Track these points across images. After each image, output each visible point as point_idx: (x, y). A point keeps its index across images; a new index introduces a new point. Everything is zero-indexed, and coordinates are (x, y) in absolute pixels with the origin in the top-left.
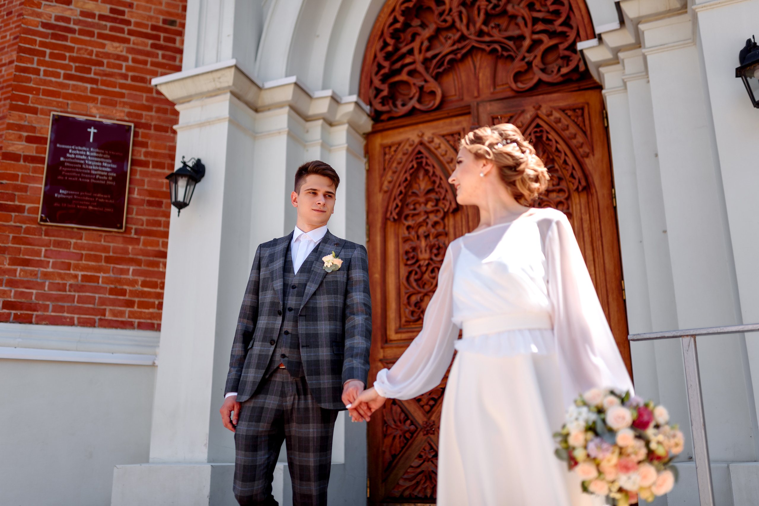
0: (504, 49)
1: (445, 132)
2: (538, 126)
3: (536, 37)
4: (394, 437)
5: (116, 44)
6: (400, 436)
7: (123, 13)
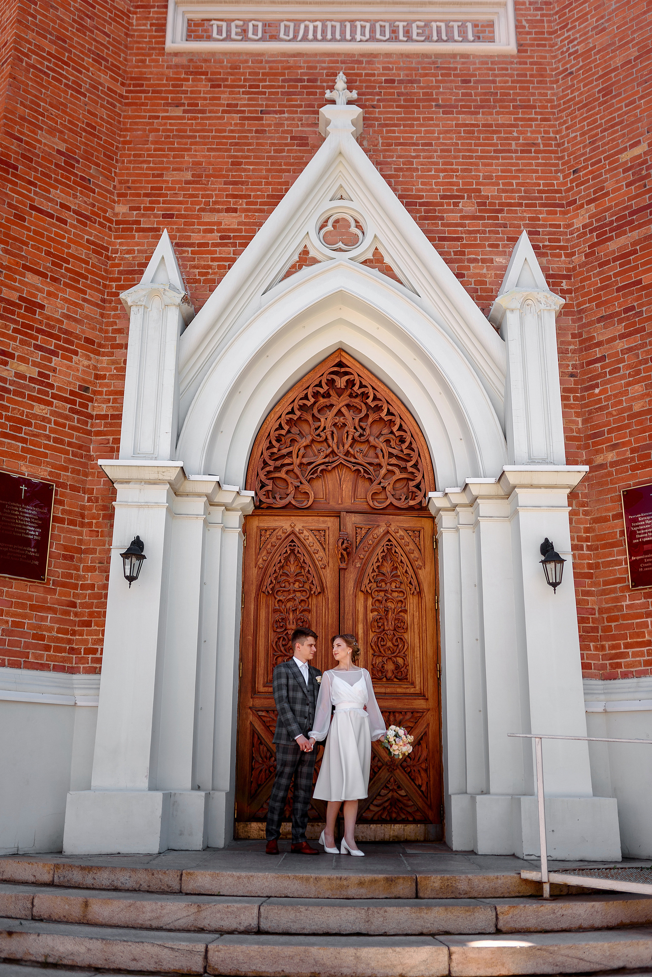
0: (365, 471)
1: (314, 528)
2: (389, 540)
3: (390, 468)
4: (261, 770)
5: (43, 407)
6: (266, 770)
7: (48, 377)
